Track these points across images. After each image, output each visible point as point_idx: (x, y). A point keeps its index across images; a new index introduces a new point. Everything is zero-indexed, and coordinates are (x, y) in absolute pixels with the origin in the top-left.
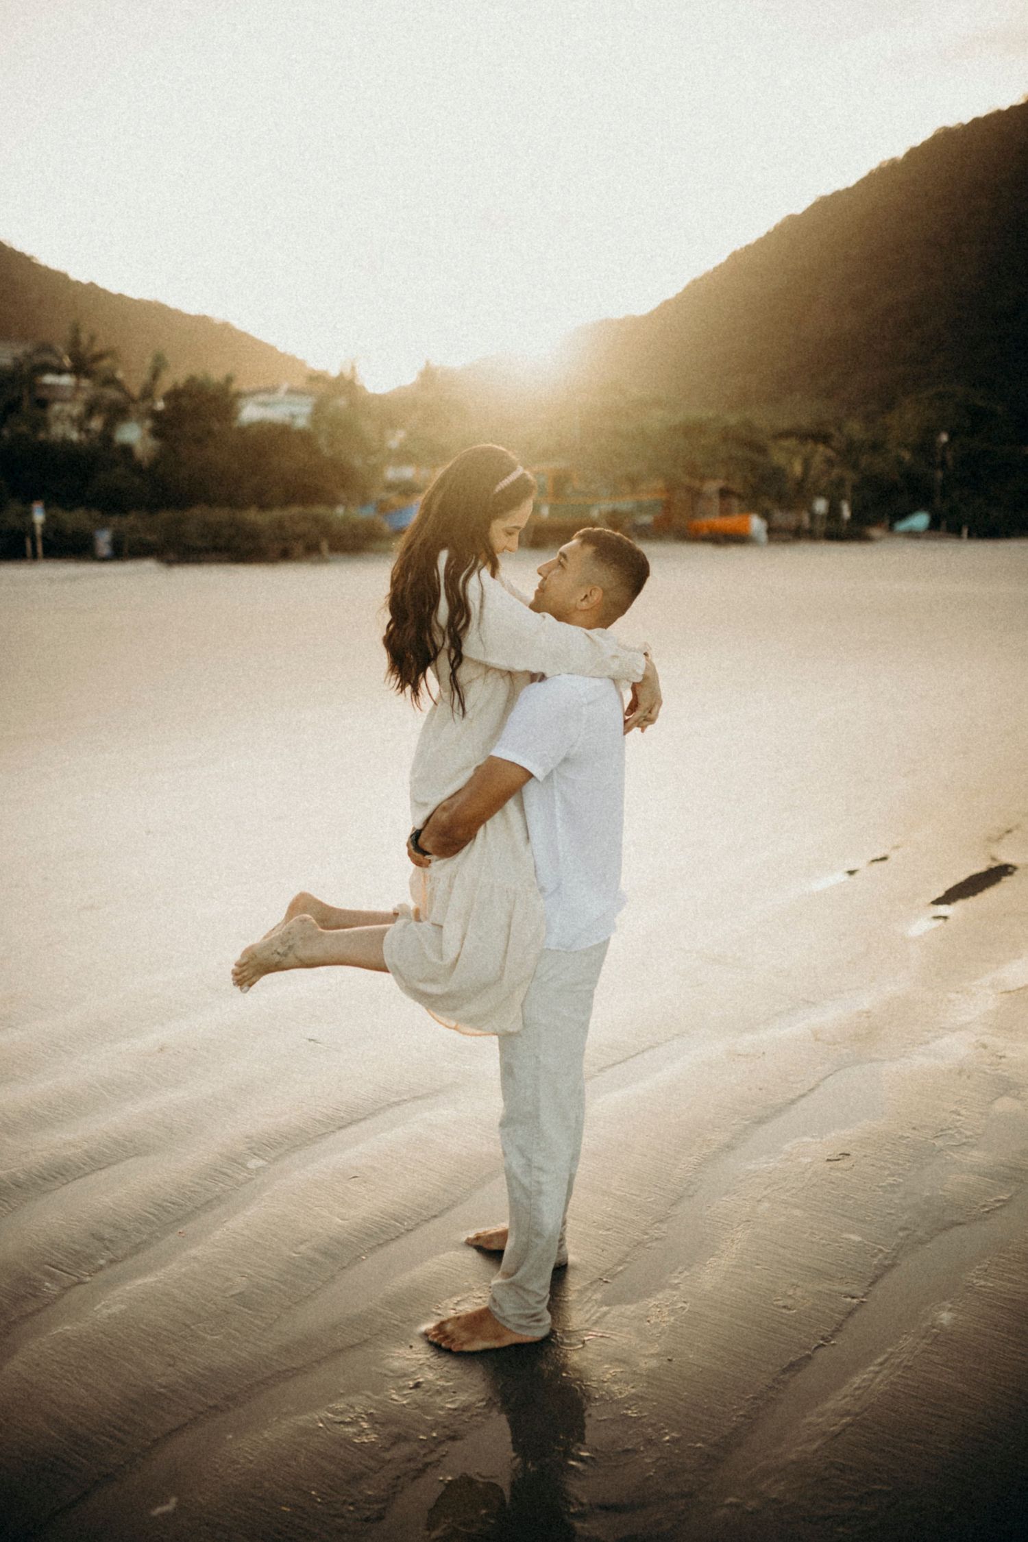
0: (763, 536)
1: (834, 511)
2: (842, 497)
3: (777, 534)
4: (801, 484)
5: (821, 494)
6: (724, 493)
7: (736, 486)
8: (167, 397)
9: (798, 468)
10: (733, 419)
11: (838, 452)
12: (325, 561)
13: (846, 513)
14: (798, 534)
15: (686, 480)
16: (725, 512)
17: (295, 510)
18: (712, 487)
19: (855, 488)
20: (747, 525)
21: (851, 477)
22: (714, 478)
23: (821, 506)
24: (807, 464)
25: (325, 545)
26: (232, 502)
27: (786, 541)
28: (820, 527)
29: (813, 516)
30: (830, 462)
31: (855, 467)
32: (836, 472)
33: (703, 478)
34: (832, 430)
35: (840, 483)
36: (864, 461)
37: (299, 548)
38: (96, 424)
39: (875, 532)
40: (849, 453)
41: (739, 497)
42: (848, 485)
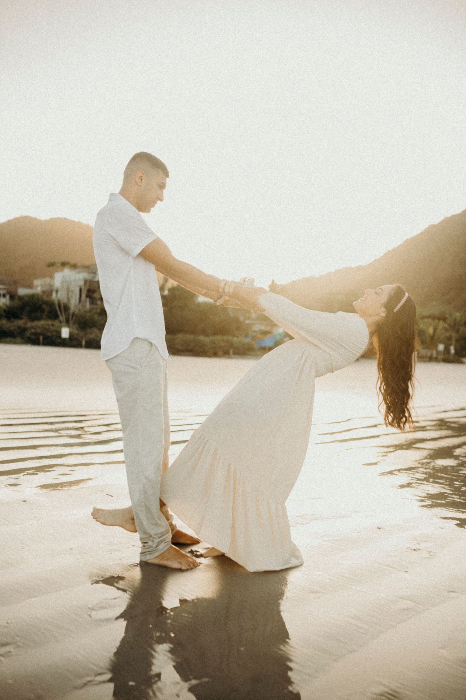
1: (447, 350)
2: (451, 344)
3: (421, 359)
4: (432, 337)
5: (441, 342)
8: (170, 290)
9: (431, 331)
11: (449, 325)
12: (232, 358)
13: (452, 351)
14: (431, 359)
17: (219, 337)
19: (457, 341)
21: (454, 335)
23: (441, 347)
24: (435, 330)
25: (231, 352)
26: (194, 332)
27: (425, 361)
28: (441, 357)
29: (438, 352)
30: (446, 330)
31: (458, 331)
32: (448, 334)
34: (448, 316)
35: (449, 339)
36: (462, 329)
37: (221, 353)
39: (465, 360)
40: (455, 326)
42: (454, 339)
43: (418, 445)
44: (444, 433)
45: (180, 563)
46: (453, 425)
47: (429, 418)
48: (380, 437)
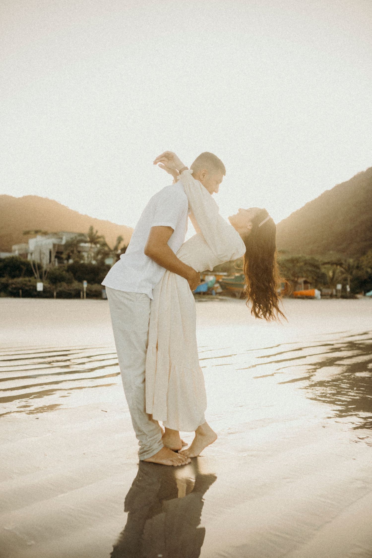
0: (320, 297)
1: (344, 288)
2: (347, 284)
3: (323, 296)
4: (332, 279)
5: (339, 283)
6: (305, 282)
7: (309, 280)
8: (122, 249)
9: (331, 274)
10: (308, 257)
11: (345, 269)
13: (348, 289)
14: (332, 296)
15: (292, 278)
16: (306, 288)
18: (301, 280)
19: (351, 281)
20: (314, 292)
21: (349, 277)
22: (302, 277)
23: (339, 287)
24: (334, 273)
27: (327, 299)
28: (339, 294)
29: (337, 291)
30: (342, 273)
31: (351, 273)
32: (344, 276)
33: (298, 277)
34: (343, 262)
35: (345, 279)
36: (354, 272)
38: (100, 257)
39: (358, 296)
40: (349, 269)
41: (311, 284)
42: (349, 279)
43: (338, 362)
44: (356, 352)
45: (172, 461)
46: (361, 346)
47: (340, 342)
48: (307, 357)
